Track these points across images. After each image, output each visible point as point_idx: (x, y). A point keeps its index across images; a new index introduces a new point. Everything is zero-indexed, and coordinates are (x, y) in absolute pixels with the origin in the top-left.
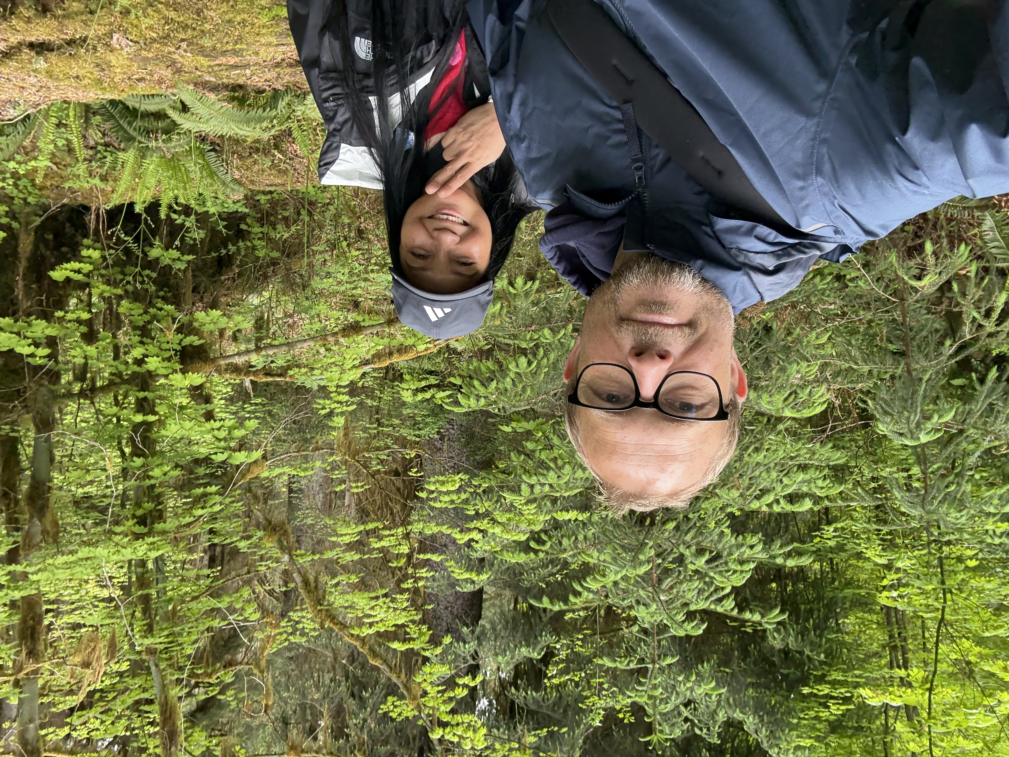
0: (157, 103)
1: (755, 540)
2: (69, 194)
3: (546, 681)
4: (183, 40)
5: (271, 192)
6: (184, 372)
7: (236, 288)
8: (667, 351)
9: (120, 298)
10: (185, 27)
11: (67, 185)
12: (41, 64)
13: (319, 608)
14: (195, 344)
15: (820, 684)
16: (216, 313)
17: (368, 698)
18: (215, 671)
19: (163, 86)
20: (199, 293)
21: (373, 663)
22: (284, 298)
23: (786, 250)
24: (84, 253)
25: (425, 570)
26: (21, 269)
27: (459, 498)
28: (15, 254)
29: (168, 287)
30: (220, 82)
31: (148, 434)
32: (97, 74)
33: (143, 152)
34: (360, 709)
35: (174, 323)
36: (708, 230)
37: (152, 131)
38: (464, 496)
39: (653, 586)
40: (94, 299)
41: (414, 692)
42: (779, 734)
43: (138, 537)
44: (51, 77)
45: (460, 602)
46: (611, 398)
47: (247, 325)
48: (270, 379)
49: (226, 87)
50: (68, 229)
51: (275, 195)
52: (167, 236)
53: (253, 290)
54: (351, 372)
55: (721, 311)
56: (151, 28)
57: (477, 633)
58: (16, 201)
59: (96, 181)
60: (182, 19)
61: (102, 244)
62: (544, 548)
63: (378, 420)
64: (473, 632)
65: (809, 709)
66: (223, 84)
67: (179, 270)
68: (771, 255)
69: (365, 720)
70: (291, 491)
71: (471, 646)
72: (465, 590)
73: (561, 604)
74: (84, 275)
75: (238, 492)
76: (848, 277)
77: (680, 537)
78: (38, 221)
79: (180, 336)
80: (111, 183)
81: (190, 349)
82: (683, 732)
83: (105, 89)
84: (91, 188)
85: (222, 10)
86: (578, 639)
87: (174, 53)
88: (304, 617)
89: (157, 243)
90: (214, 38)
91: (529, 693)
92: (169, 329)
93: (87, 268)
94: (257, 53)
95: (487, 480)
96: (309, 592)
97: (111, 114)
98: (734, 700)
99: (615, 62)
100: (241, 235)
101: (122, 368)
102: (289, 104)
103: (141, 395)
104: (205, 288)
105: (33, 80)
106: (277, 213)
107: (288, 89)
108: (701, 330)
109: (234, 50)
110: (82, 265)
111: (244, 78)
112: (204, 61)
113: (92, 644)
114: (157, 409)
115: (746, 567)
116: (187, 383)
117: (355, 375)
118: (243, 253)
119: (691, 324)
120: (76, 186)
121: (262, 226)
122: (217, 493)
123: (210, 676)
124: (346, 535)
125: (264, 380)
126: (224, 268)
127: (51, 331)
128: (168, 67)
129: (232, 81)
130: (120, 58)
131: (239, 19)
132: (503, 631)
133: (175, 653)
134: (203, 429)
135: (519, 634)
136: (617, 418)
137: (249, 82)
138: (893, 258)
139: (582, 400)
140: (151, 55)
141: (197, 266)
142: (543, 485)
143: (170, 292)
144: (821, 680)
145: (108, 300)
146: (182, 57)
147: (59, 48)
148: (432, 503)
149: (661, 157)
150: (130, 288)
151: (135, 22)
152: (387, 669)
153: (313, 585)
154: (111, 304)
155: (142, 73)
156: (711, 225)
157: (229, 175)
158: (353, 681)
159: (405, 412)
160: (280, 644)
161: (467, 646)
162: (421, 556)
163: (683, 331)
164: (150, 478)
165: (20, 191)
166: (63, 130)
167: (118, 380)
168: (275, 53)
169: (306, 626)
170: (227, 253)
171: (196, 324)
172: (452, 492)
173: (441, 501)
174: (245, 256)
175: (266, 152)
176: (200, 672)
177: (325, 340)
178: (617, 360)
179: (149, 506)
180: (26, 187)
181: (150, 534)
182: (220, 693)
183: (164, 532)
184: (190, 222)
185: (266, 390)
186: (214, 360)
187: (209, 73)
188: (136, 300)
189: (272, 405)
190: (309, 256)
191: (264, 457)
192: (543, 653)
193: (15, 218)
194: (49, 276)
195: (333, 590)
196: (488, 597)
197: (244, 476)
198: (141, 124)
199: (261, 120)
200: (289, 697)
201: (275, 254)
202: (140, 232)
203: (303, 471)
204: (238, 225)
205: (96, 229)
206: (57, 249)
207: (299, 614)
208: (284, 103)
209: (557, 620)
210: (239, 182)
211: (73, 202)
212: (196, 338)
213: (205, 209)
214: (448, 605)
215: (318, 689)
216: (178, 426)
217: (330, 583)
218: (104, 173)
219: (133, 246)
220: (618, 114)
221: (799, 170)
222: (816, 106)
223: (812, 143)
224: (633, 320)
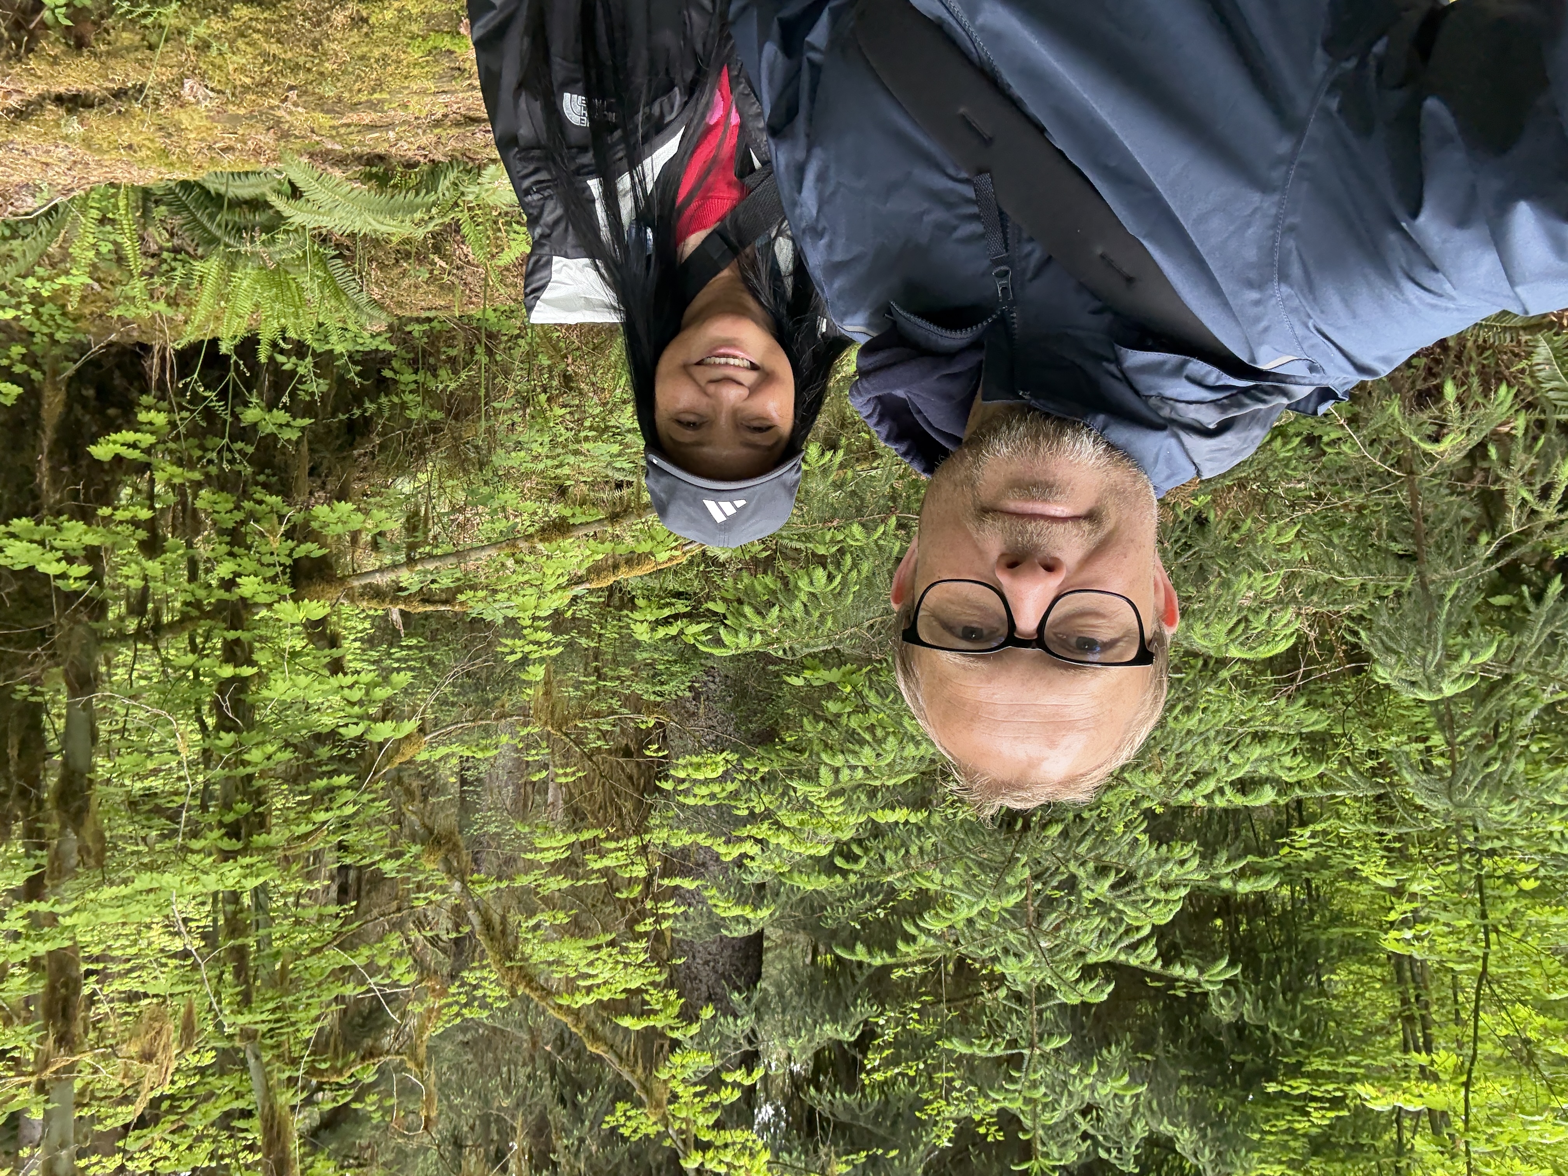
0: (251, 186)
1: (1187, 852)
2: (118, 326)
3: (863, 1076)
4: (291, 88)
5: (429, 320)
6: (296, 598)
7: (377, 467)
8: (1057, 560)
9: (198, 485)
10: (296, 68)
11: (115, 313)
12: (74, 127)
13: (508, 964)
14: (313, 555)
15: (1295, 1078)
16: (345, 507)
17: (587, 1105)
18: (348, 1065)
19: (262, 158)
20: (320, 476)
21: (594, 1050)
22: (451, 483)
23: (1235, 397)
24: (143, 417)
25: (672, 902)
26: (45, 443)
27: (723, 790)
28: (37, 420)
29: (272, 467)
30: (349, 151)
31: (242, 696)
32: (160, 142)
33: (232, 261)
34: (574, 1123)
35: (281, 523)
36: (1113, 368)
37: (245, 228)
38: (730, 787)
39: (1029, 926)
40: (159, 488)
41: (657, 1095)
42: (1230, 1156)
43: (227, 856)
44: (89, 147)
45: (727, 953)
46: (970, 633)
47: (394, 525)
48: (430, 608)
49: (358, 158)
50: (118, 380)
51: (435, 324)
52: (269, 388)
53: (402, 470)
54: (555, 596)
55: (1138, 494)
56: (242, 70)
57: (754, 1001)
58: (38, 339)
59: (161, 306)
60: (289, 55)
61: (170, 403)
62: (856, 868)
63: (597, 669)
64: (748, 1000)
65: (1277, 1117)
66: (353, 154)
67: (289, 441)
68: (1212, 406)
69: (582, 1140)
70: (463, 782)
71: (746, 1022)
72: (736, 934)
73: (885, 954)
74: (143, 451)
75: (382, 784)
76: (1325, 439)
77: (1070, 847)
78: (71, 369)
79: (290, 544)
80: (183, 309)
81: (306, 563)
82: (1080, 1155)
83: (172, 164)
84: (153, 318)
85: (351, 40)
86: (913, 1010)
87: (279, 107)
88: (485, 979)
89: (254, 400)
90: (339, 84)
91: (837, 1095)
92: (273, 532)
93: (147, 439)
94: (405, 106)
95: (766, 762)
96: (492, 940)
97: (183, 203)
98: (1159, 1104)
99: (962, 110)
100: (384, 386)
101: (201, 593)
102: (455, 184)
103: (231, 635)
104: (329, 468)
105: (62, 152)
106: (438, 352)
107: (453, 161)
108: (1109, 525)
109: (370, 101)
110: (139, 436)
111: (386, 145)
112: (323, 120)
113: (157, 1025)
114: (255, 657)
115: (1174, 895)
116: (301, 616)
117: (560, 600)
118: (386, 415)
119: (1092, 516)
120: (130, 314)
121: (416, 372)
122: (349, 786)
123: (340, 1073)
124: (548, 849)
125: (421, 609)
126: (358, 438)
127: (92, 539)
128: (268, 129)
129: (367, 150)
130: (196, 117)
131: (376, 53)
132: (796, 998)
133: (284, 1037)
134: (326, 687)
135: (821, 1003)
136: (981, 665)
137: (393, 150)
138: (1395, 408)
139: (924, 637)
140: (242, 111)
141: (316, 436)
142: (853, 768)
143: (274, 475)
144: (1295, 1071)
145: (179, 489)
146: (291, 113)
147: (102, 102)
148: (681, 799)
149: (1037, 255)
150: (213, 470)
151: (218, 61)
152: (615, 1060)
153: (498, 928)
154: (183, 495)
155: (229, 140)
156: (1117, 361)
157: (364, 294)
158: (563, 1079)
159: (639, 657)
160: (449, 1022)
161: (739, 1022)
162: (666, 882)
163: (1080, 528)
164: (245, 763)
165: (44, 323)
166: (109, 228)
167: (195, 613)
168: (433, 105)
169: (489, 993)
170: (362, 415)
171: (315, 525)
172: (713, 780)
173: (695, 796)
174: (389, 419)
175: (421, 258)
176: (324, 1066)
177: (514, 546)
178: (977, 574)
179: (244, 807)
180: (52, 316)
181: (245, 851)
182: (354, 1100)
183: (268, 849)
184: (305, 367)
185: (424, 626)
186: (343, 580)
187: (332, 137)
188: (222, 488)
189: (434, 648)
190: (488, 417)
191: (422, 730)
192: (858, 1033)
193: (35, 365)
194: (89, 453)
195: (530, 936)
196: (771, 944)
197: (390, 759)
198: (229, 217)
199: (412, 209)
200: (463, 1104)
201: (437, 415)
202: (227, 384)
203: (482, 750)
204: (379, 371)
205: (161, 381)
206: (102, 411)
207: (478, 974)
208: (447, 183)
209: (879, 981)
210: (379, 305)
211: (126, 339)
212: (315, 546)
213: (328, 347)
214: (710, 957)
215: (508, 1091)
216: (288, 683)
217: (524, 925)
218: (173, 294)
219: (218, 405)
220: (969, 192)
221: (1252, 275)
222: (1276, 175)
223: (1271, 232)
224: (1002, 512)
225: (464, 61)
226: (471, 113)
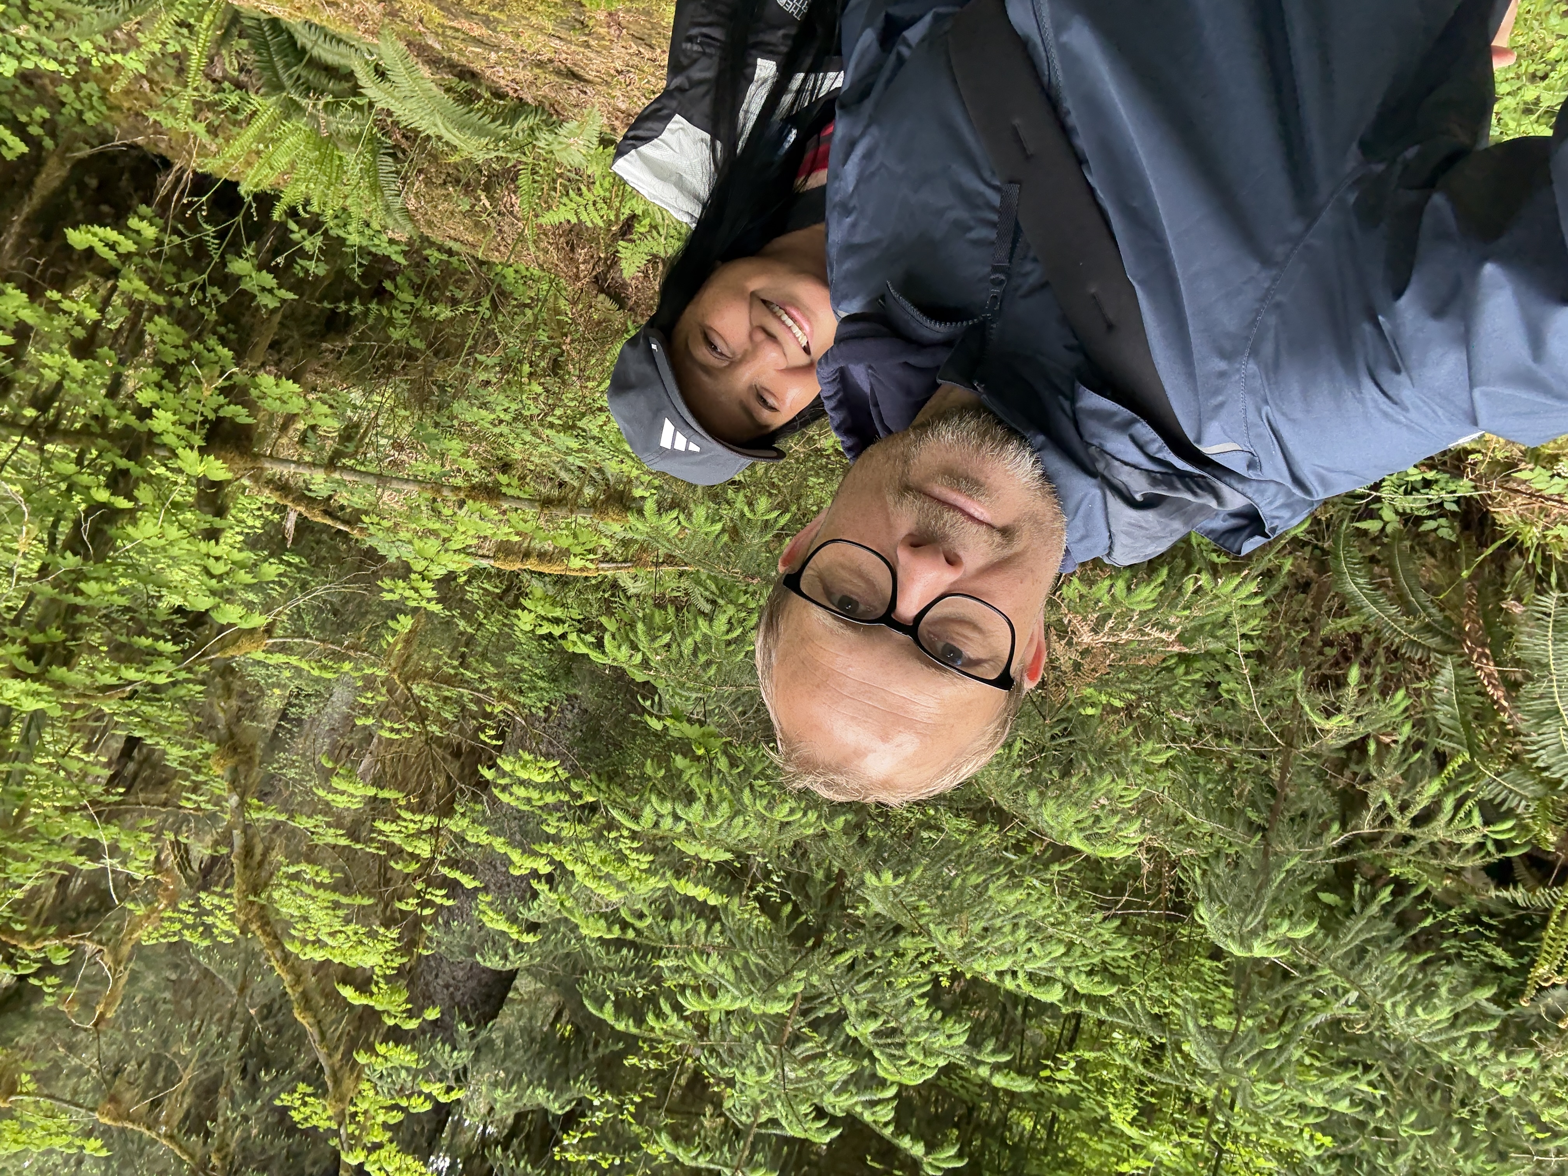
0: (339, 54)
1: (958, 1028)
2: (151, 131)
3: (556, 1149)
5: (450, 252)
6: (203, 452)
7: (338, 369)
8: (959, 556)
9: (157, 310)
11: (153, 116)
13: (251, 898)
14: (238, 420)
16: (290, 386)
17: (266, 1084)
18: (43, 936)
19: (361, 27)
20: (279, 352)
21: (300, 1019)
22: (403, 413)
23: (1170, 476)
24: (134, 223)
25: (443, 892)
26: (26, 210)
27: (541, 798)
28: (29, 185)
29: (237, 324)
30: (446, 55)
31: (106, 527)
33: (291, 109)
34: (245, 1099)
35: (220, 376)
36: (1067, 404)
37: (315, 90)
38: (550, 798)
39: (781, 1046)
40: (117, 300)
41: (344, 1087)
43: (17, 674)
45: (472, 983)
47: (331, 425)
48: (329, 522)
49: (452, 66)
50: (125, 182)
51: (454, 260)
52: (268, 251)
53: (359, 380)
54: (457, 557)
55: (1053, 532)
57: (479, 1038)
58: (66, 110)
59: (199, 128)
61: (166, 223)
62: (639, 924)
63: (463, 656)
64: (473, 1035)
66: (449, 59)
67: (266, 306)
68: (1145, 474)
70: (284, 716)
71: (462, 1058)
72: (488, 965)
73: (631, 1022)
74: (119, 255)
75: (205, 668)
76: (1224, 686)
77: (847, 982)
78: (85, 152)
79: (222, 399)
80: (220, 140)
81: (226, 426)
84: (186, 135)
86: (632, 1102)
88: (220, 908)
89: (250, 251)
91: (522, 1164)
92: (210, 382)
93: (127, 246)
94: (517, 35)
95: (594, 789)
96: (245, 867)
97: (266, 41)
99: (1017, 121)
100: (381, 295)
101: (112, 411)
102: (532, 129)
103: (123, 463)
104: (292, 348)
106: (446, 287)
107: (539, 108)
108: (1018, 546)
109: (487, 16)
110: (121, 238)
111: (484, 64)
112: (436, 15)
114: (136, 493)
116: (199, 470)
117: (460, 564)
118: (370, 322)
119: (1006, 532)
120: (168, 122)
121: (416, 296)
122: (172, 657)
123: (31, 941)
124: (343, 793)
125: (319, 519)
126: (333, 332)
127: (28, 315)
129: (463, 61)
132: (521, 1052)
134: (194, 549)
135: (544, 1065)
136: (848, 633)
137: (488, 73)
138: (1297, 678)
139: (804, 588)
141: (293, 313)
142: (677, 818)
143: (235, 332)
145: (136, 308)
148: (496, 792)
149: (1035, 276)
150: (178, 302)
152: (317, 1037)
153: (258, 857)
154: (138, 314)
156: (1073, 399)
157: (400, 199)
158: (253, 1048)
159: (509, 659)
160: (164, 936)
161: (455, 1054)
162: (445, 871)
163: (991, 536)
164: (79, 592)
165: (78, 98)
166: (185, 31)
167: (96, 428)
168: (544, 46)
169: (218, 924)
170: (346, 312)
171: (254, 393)
172: (536, 786)
173: (511, 794)
174: (371, 328)
175: (468, 188)
176: (17, 930)
177: (439, 491)
178: (879, 546)
179: (57, 634)
180: (90, 96)
181: (35, 678)
183: (60, 686)
184: (312, 244)
185: (312, 549)
186: (256, 457)
187: (437, 34)
188: (179, 323)
189: (312, 573)
190: (465, 364)
191: (269, 631)
192: (568, 1108)
193: (53, 135)
194: (65, 235)
195: (285, 882)
196: (517, 997)
197: (223, 648)
198: (304, 73)
199: (481, 132)
200: (140, 1036)
201: (418, 344)
202: (228, 228)
203: (320, 668)
204: (381, 282)
205: (168, 198)
206: (97, 204)
207: (216, 900)
208: (525, 124)
209: (609, 1065)
210: (409, 215)
211: (151, 147)
212: (245, 411)
213: (341, 233)
214: (452, 982)
215: (192, 1040)
216: (157, 530)
217: (283, 869)
218: (216, 123)
219: (213, 243)
220: (995, 199)
221: (1228, 345)
222: (1280, 251)
223: (1257, 306)
224: (925, 494)
225: (590, 18)
226: (575, 69)
